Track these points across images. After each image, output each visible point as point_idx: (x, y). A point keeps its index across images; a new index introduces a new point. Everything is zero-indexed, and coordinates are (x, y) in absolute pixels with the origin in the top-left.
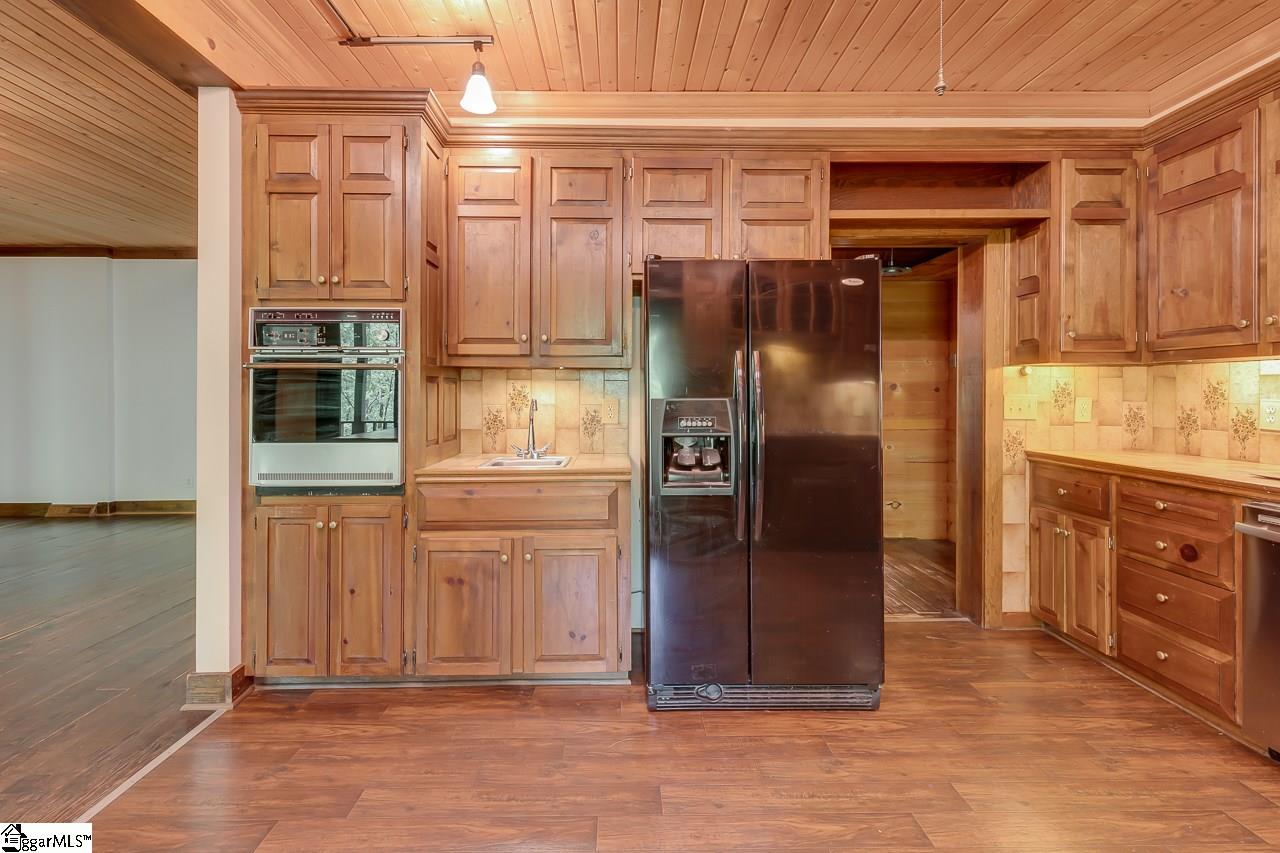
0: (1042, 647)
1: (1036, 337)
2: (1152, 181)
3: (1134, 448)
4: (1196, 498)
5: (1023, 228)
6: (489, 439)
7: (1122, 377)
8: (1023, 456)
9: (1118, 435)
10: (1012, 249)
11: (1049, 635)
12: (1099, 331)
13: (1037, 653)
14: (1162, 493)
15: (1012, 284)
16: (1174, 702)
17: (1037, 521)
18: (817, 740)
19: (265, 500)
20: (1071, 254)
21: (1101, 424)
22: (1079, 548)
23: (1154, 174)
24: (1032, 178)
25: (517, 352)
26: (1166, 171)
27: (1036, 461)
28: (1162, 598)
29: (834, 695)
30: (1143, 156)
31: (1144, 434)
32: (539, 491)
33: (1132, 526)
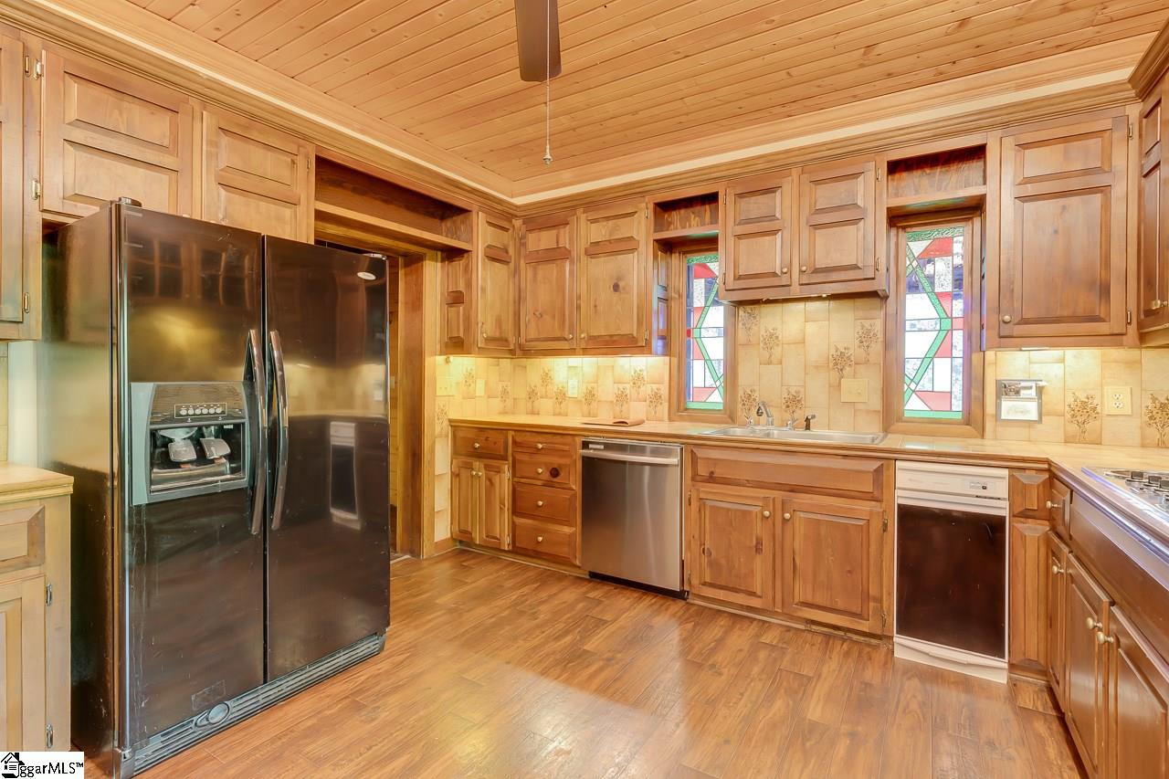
0: (464, 559)
1: (461, 335)
2: (522, 241)
3: (505, 413)
4: (558, 439)
5: (451, 254)
7: (498, 365)
8: (448, 423)
9: (496, 403)
10: (442, 267)
11: (464, 550)
12: (497, 335)
13: (464, 564)
14: (540, 438)
15: (442, 294)
16: (541, 565)
17: (457, 470)
18: (348, 701)
20: (484, 279)
21: (489, 397)
22: (488, 483)
23: (524, 237)
24: (459, 219)
26: (531, 237)
27: (456, 426)
28: (540, 503)
29: (348, 655)
30: (517, 223)
31: (509, 402)
33: (521, 462)
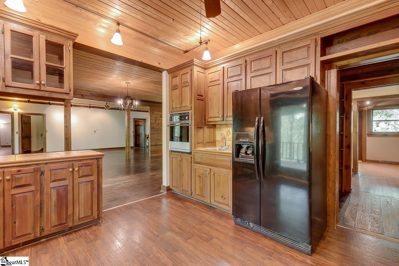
6: (222, 143)
19: (172, 153)
25: (220, 120)
32: (216, 157)
